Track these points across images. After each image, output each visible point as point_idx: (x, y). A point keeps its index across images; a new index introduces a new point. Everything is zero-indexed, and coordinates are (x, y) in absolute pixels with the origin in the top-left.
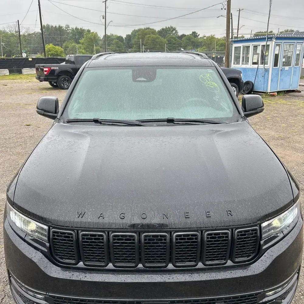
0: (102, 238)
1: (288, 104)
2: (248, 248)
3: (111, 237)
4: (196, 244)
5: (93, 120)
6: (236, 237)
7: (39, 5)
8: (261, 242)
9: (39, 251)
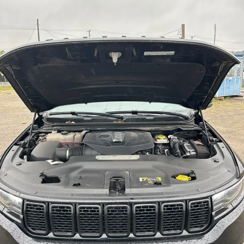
0: (69, 210)
1: (233, 106)
2: (201, 219)
3: (78, 208)
4: (154, 215)
5: (70, 113)
6: (190, 208)
7: (38, 34)
8: (212, 213)
9: (14, 223)
